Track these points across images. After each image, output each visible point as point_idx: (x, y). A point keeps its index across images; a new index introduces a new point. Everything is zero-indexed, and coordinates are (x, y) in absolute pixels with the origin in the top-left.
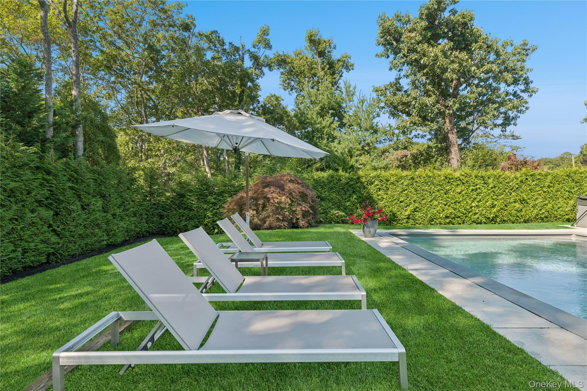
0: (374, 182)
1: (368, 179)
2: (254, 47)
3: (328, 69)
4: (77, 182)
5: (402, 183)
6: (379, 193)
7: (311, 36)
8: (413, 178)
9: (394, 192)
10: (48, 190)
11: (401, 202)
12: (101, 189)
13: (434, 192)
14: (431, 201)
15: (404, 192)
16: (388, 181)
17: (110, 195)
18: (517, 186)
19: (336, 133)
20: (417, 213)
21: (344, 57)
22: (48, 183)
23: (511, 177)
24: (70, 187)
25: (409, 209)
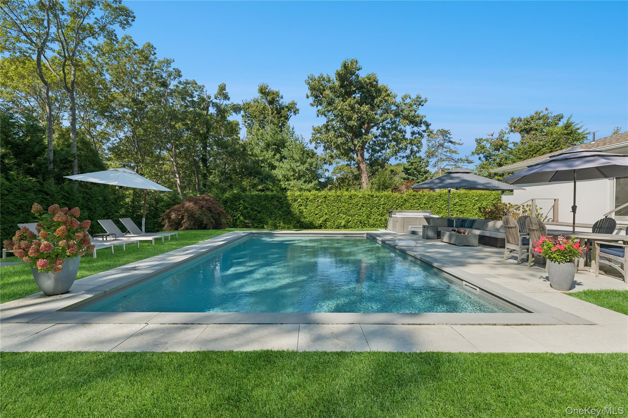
0: (297, 200)
1: (293, 198)
2: (215, 98)
3: (276, 114)
4: (69, 200)
5: (318, 200)
6: (300, 208)
7: (262, 90)
8: (325, 197)
9: (311, 207)
10: (46, 205)
11: (316, 214)
12: (88, 204)
13: (340, 207)
14: (338, 214)
15: (319, 207)
16: (308, 199)
17: (95, 208)
18: (402, 203)
19: (277, 164)
20: (328, 223)
21: (291, 104)
22: (46, 200)
23: (398, 197)
24: (62, 203)
25: (322, 219)
